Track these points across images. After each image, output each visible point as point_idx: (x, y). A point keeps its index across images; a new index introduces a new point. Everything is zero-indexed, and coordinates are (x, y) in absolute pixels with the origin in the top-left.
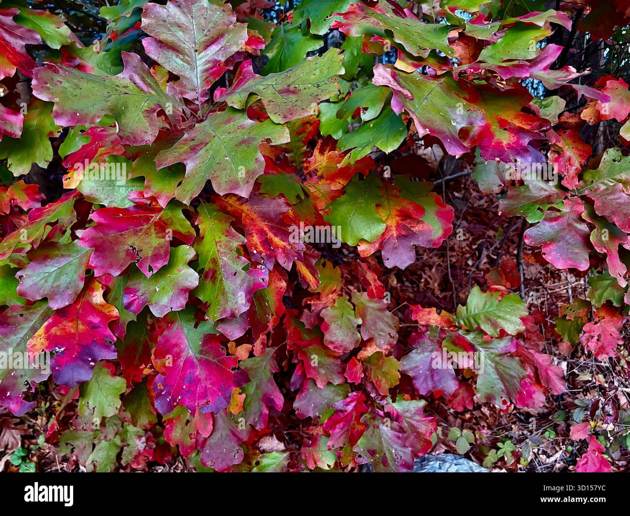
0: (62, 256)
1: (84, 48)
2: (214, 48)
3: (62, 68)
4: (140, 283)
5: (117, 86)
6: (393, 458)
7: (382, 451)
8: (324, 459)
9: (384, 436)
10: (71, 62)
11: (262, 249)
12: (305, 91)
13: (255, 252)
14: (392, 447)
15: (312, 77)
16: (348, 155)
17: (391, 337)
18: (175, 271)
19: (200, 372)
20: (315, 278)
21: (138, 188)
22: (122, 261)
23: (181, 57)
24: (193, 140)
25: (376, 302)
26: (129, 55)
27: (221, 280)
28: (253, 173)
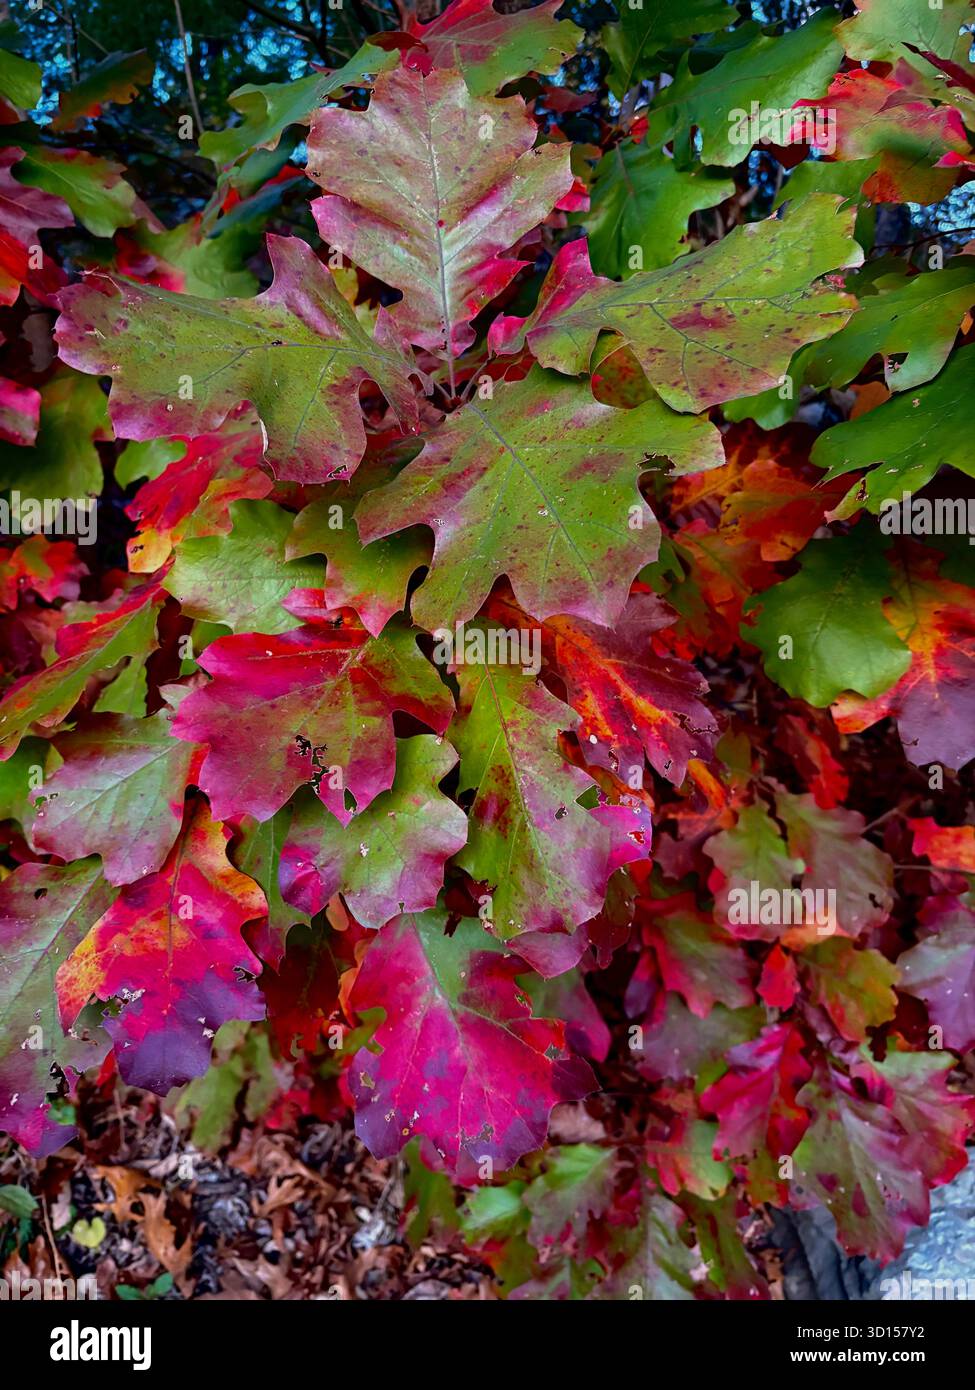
0: (132, 748)
1: (164, 233)
2: (487, 214)
3: (124, 285)
4: (318, 832)
5: (258, 325)
6: (878, 1196)
7: (851, 1176)
8: (701, 1174)
9: (856, 1139)
10: (138, 266)
11: (609, 732)
12: (746, 320)
13: (593, 740)
14: (876, 1169)
15: (764, 279)
16: (857, 487)
17: (876, 905)
18: (407, 804)
19: (465, 1051)
20: (720, 782)
21: (308, 581)
22: (279, 779)
23: (405, 240)
24: (447, 460)
25: (836, 819)
26: (284, 245)
27: (523, 828)
28: (626, 559)
